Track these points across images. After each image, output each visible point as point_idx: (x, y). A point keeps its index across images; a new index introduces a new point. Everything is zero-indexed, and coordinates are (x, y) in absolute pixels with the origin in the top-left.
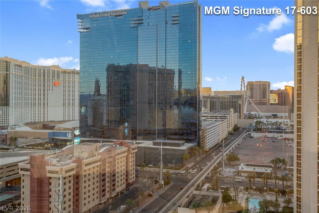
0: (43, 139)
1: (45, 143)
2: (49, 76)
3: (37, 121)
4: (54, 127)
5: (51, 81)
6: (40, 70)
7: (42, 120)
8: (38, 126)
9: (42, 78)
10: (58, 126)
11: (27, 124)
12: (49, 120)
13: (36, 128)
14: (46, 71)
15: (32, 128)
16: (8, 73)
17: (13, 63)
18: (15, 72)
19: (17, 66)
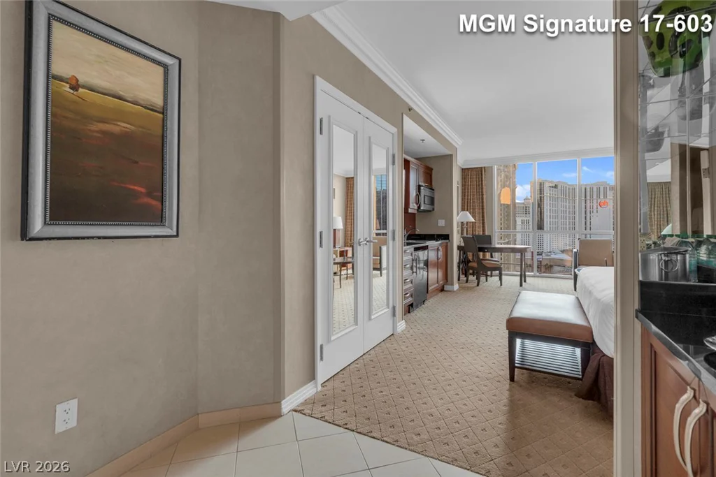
2: (592, 196)
5: (595, 201)
6: (580, 190)
9: (583, 198)
11: (564, 251)
14: (588, 190)
15: (570, 256)
16: (542, 195)
17: (547, 185)
18: (550, 194)
19: (552, 187)
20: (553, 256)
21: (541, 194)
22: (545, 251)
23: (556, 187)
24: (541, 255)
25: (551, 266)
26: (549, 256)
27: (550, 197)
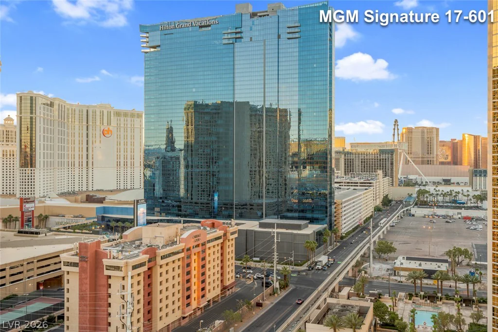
0: (88, 219)
1: (92, 225)
2: (94, 121)
3: (77, 189)
4: (104, 199)
5: (98, 128)
6: (81, 111)
7: (84, 189)
8: (79, 197)
9: (85, 123)
10: (110, 197)
11: (62, 195)
12: (95, 189)
13: (76, 201)
14: (90, 114)
15: (71, 201)
16: (33, 116)
17: (40, 101)
18: (44, 114)
19: (47, 105)
20: (48, 202)
21: (31, 113)
22: (37, 196)
23: (52, 105)
24: (33, 201)
25: (46, 217)
26: (43, 202)
27: (44, 119)
